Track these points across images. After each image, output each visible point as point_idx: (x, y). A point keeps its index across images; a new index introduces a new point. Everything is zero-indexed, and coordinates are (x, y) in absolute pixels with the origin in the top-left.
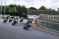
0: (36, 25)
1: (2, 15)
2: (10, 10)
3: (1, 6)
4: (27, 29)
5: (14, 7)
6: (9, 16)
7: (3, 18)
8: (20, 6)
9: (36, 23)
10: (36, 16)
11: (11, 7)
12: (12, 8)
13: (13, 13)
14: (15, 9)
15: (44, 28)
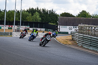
0: (73, 42)
1: (16, 26)
2: (30, 18)
3: (14, 11)
4: (44, 46)
5: (36, 12)
6: (28, 27)
7: (18, 31)
8: (45, 11)
9: (73, 40)
10: (72, 27)
11: (31, 12)
12: (33, 15)
13: (35, 23)
14: (37, 15)
15: (86, 47)
